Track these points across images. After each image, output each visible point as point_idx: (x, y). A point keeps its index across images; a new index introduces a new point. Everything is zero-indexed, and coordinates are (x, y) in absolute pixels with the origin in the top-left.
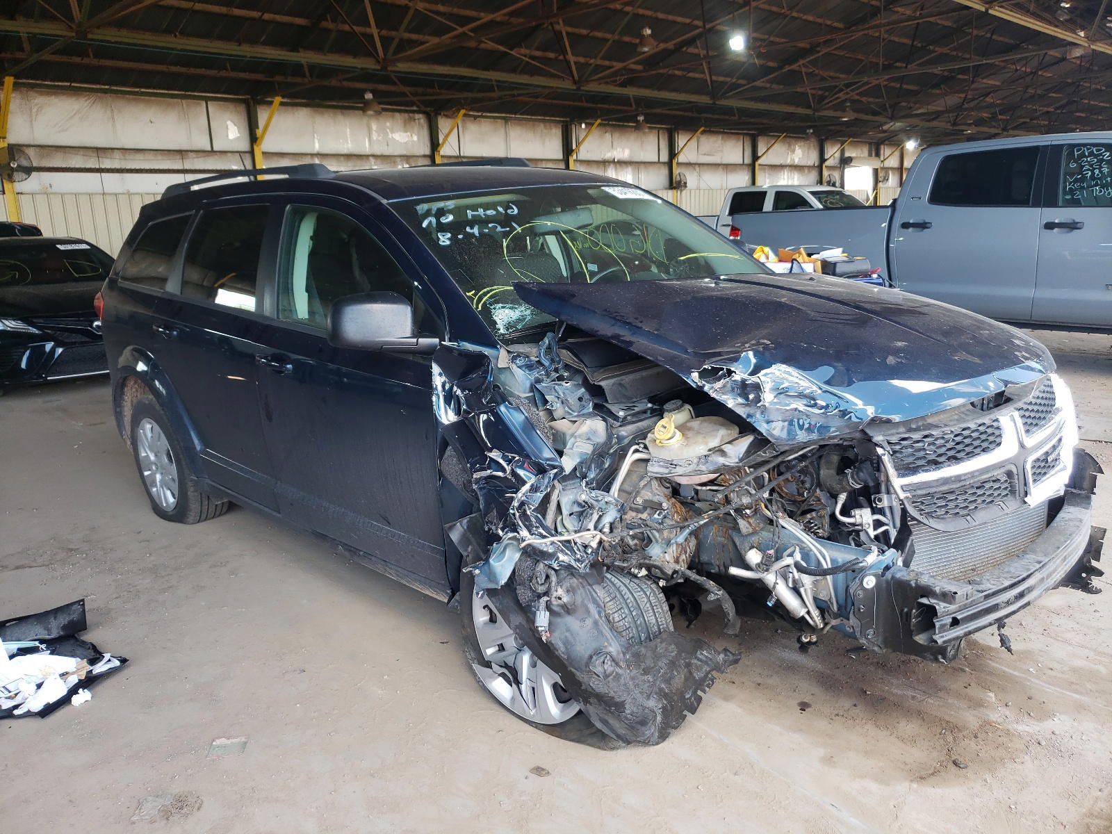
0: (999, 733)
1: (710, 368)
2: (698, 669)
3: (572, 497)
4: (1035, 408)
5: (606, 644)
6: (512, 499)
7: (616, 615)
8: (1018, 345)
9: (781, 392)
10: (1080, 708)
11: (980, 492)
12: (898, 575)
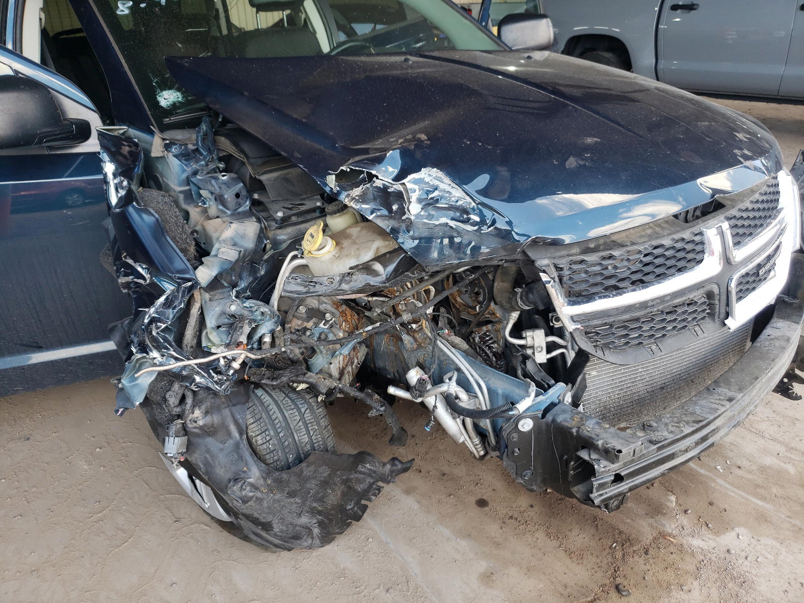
0: (672, 549)
1: (348, 170)
2: (359, 481)
3: (218, 309)
4: (751, 215)
5: (245, 469)
6: (145, 313)
7: (259, 438)
8: (741, 141)
9: (430, 203)
10: (762, 518)
11: (669, 318)
12: (559, 419)
